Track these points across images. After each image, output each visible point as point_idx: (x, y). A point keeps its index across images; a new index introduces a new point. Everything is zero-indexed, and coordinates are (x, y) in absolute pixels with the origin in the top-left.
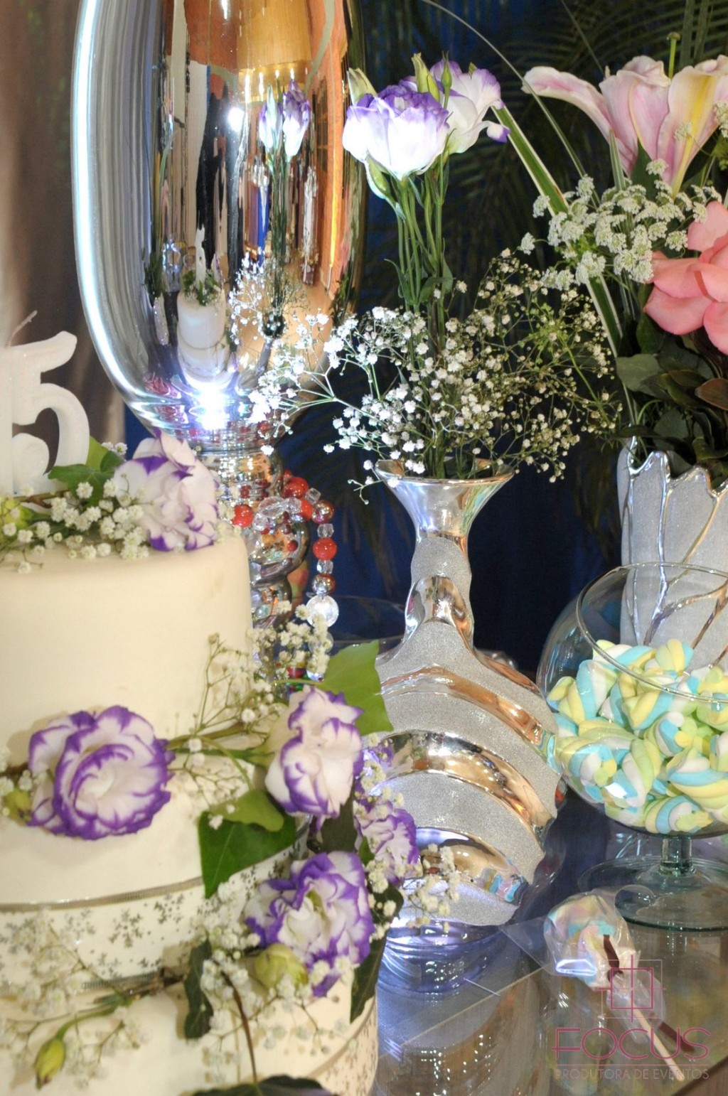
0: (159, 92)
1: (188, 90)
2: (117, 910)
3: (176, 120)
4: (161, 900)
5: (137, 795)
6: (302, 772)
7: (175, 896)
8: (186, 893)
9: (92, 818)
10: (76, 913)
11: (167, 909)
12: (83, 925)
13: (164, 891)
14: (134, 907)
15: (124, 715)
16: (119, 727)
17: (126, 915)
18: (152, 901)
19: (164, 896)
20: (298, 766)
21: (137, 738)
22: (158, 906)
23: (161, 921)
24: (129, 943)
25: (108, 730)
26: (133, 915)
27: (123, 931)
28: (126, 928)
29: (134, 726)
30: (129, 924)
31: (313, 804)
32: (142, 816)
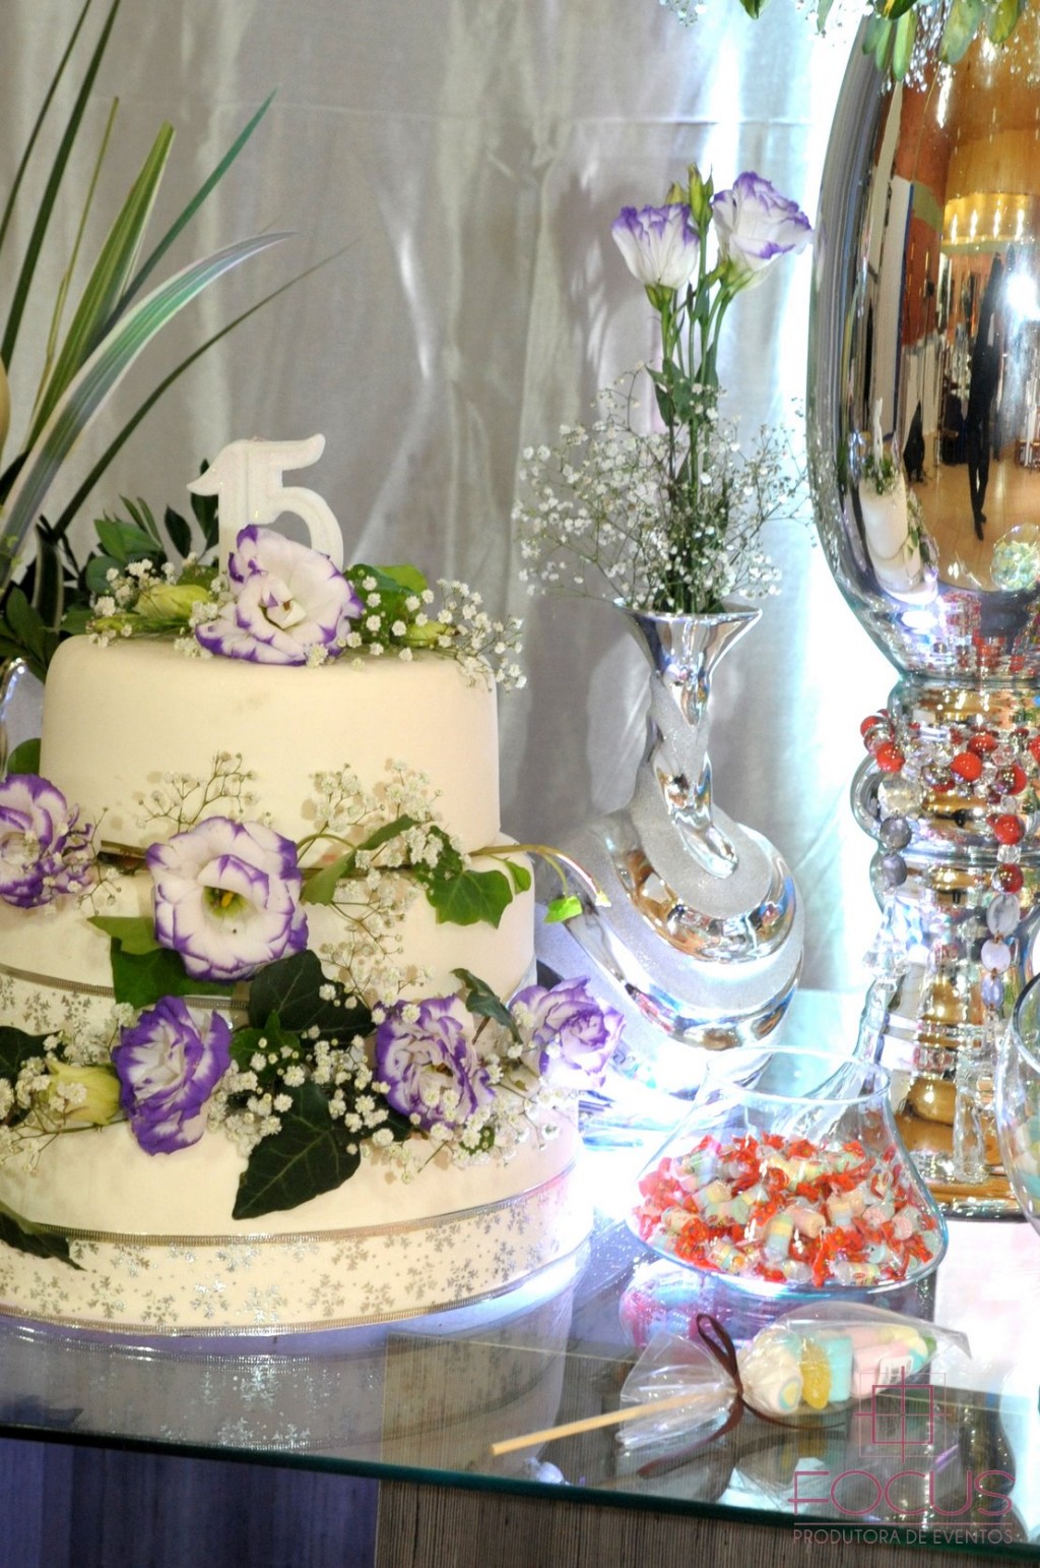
4: (68, 994)
6: (163, 897)
7: (83, 997)
8: (94, 999)
11: (73, 1007)
13: (77, 988)
14: (47, 993)
16: (30, 797)
17: (37, 998)
18: (61, 993)
19: (71, 993)
21: (47, 814)
22: (64, 1000)
26: (43, 1000)
27: (34, 1014)
28: (36, 1010)
29: (48, 799)
30: (39, 1008)
32: (25, 890)
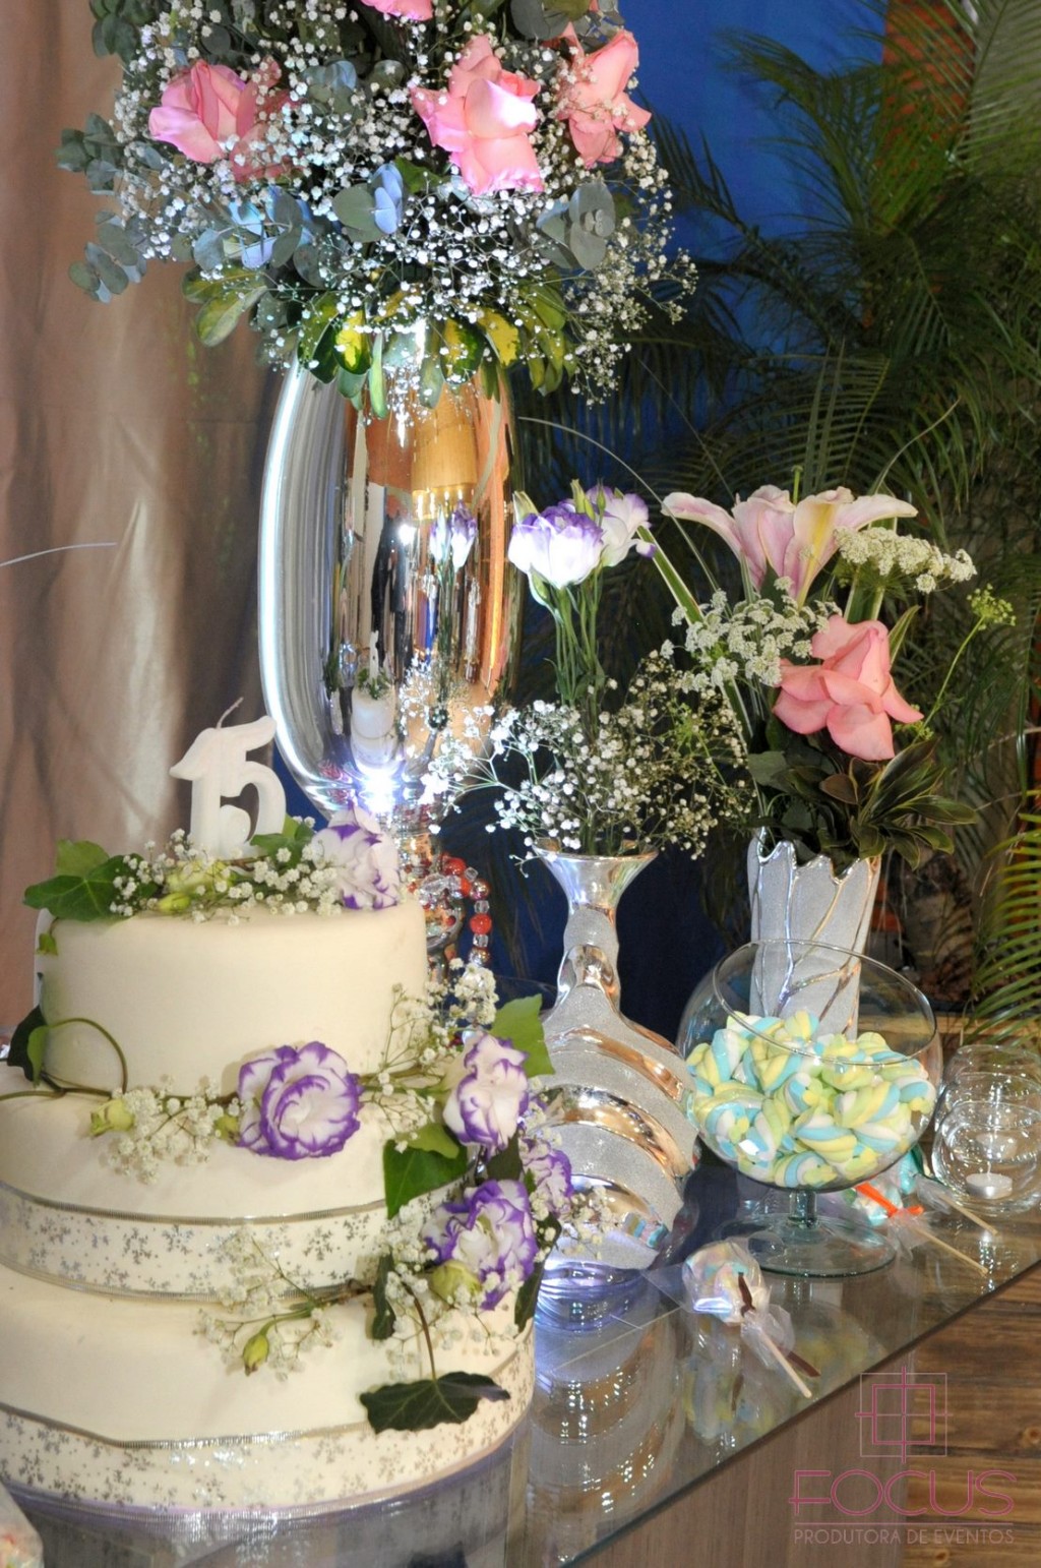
0: (340, 510)
1: (366, 508)
2: (310, 1226)
3: (355, 535)
4: (349, 1218)
5: (332, 1122)
6: (476, 1105)
7: (362, 1216)
8: (371, 1214)
9: (293, 1141)
10: (275, 1228)
11: (354, 1227)
12: (282, 1239)
13: (354, 1210)
14: (326, 1224)
15: (322, 1051)
16: (317, 1061)
17: (319, 1231)
18: (341, 1220)
19: (352, 1216)
20: (472, 1101)
21: (333, 1071)
22: (346, 1224)
23: (349, 1238)
24: (320, 1257)
25: (308, 1063)
26: (325, 1231)
27: (315, 1246)
28: (318, 1242)
29: (331, 1060)
30: (321, 1239)
31: (485, 1135)
32: (336, 1140)
